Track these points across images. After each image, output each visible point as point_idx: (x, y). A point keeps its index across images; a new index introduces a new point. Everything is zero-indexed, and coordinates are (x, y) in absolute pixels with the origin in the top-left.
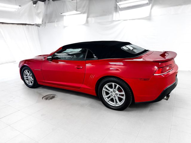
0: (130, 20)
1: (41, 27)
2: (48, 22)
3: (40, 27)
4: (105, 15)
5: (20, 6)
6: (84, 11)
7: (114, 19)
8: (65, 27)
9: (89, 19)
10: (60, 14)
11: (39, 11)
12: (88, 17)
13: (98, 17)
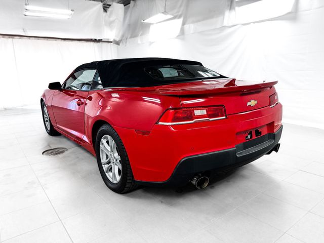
0: (254, 23)
1: (121, 44)
2: (131, 37)
3: (119, 45)
4: (212, 17)
5: (72, 10)
6: (180, 13)
7: (225, 24)
8: (151, 43)
9: (186, 26)
10: (142, 21)
11: (112, 19)
12: (184, 24)
13: (199, 21)
